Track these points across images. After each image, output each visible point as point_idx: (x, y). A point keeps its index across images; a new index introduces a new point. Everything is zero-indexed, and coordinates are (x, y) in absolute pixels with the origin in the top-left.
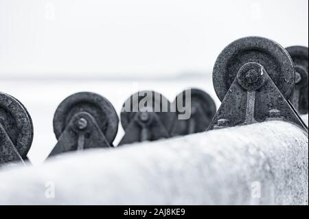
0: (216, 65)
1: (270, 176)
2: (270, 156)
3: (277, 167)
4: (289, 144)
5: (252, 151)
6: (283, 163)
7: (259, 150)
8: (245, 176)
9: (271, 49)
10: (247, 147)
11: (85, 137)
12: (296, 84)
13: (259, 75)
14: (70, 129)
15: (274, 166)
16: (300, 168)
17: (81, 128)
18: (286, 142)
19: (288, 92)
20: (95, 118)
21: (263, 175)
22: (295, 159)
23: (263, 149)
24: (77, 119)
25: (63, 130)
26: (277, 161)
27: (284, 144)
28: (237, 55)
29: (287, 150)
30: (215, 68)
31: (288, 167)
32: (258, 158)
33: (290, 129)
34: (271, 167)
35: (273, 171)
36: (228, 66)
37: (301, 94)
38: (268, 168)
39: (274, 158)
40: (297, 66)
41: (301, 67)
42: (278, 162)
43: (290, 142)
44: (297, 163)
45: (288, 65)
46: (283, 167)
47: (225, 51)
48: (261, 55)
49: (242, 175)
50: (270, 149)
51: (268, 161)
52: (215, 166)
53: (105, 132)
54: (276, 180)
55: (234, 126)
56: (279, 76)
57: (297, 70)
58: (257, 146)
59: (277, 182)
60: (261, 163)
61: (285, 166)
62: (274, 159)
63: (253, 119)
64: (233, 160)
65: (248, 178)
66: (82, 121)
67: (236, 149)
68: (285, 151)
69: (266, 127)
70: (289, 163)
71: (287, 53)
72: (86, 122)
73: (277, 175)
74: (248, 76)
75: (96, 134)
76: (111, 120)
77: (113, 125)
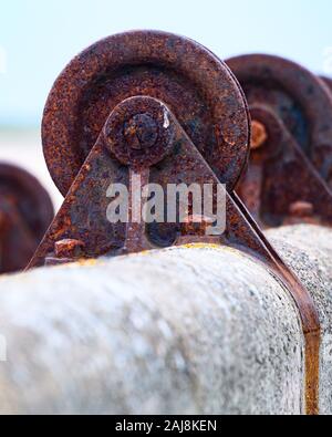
0: (49, 103)
1: (184, 383)
2: (185, 332)
3: (203, 359)
4: (234, 301)
5: (140, 320)
6: (218, 350)
7: (156, 316)
8: (120, 384)
9: (189, 61)
10: (127, 311)
12: (253, 151)
13: (160, 128)
15: (195, 359)
16: (262, 363)
18: (225, 296)
19: (233, 170)
21: (167, 380)
22: (249, 339)
23: (166, 314)
26: (205, 343)
27: (222, 303)
28: (103, 79)
29: (229, 316)
30: (47, 111)
31: (230, 359)
32: (155, 338)
33: (237, 265)
34: (186, 358)
35: (194, 370)
36: (81, 105)
37: (266, 175)
38: (179, 362)
39: (194, 337)
40: (256, 105)
41: (266, 107)
42: (206, 348)
43: (236, 296)
44: (254, 349)
45: (231, 102)
46: (218, 361)
47: (74, 68)
48: (162, 78)
49: (113, 379)
50: (186, 315)
51: (179, 345)
52: (45, 356)
54: (200, 393)
55: (96, 256)
56: (210, 129)
57: (256, 115)
58: (152, 306)
59: (204, 399)
60: (162, 349)
61: (223, 358)
62: (197, 340)
63: (145, 240)
64: (91, 343)
65: (129, 387)
67: (98, 314)
68: (224, 320)
69: (175, 259)
70: (233, 350)
71: (229, 73)
73: (202, 380)
74: (131, 130)
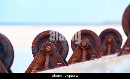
11: (50, 56)
14: (42, 52)
17: (47, 51)
20: (56, 45)
24: (45, 46)
25: (37, 52)
53: (61, 53)
66: (48, 47)
72: (50, 48)
75: (56, 54)
76: (64, 47)
77: (65, 49)
